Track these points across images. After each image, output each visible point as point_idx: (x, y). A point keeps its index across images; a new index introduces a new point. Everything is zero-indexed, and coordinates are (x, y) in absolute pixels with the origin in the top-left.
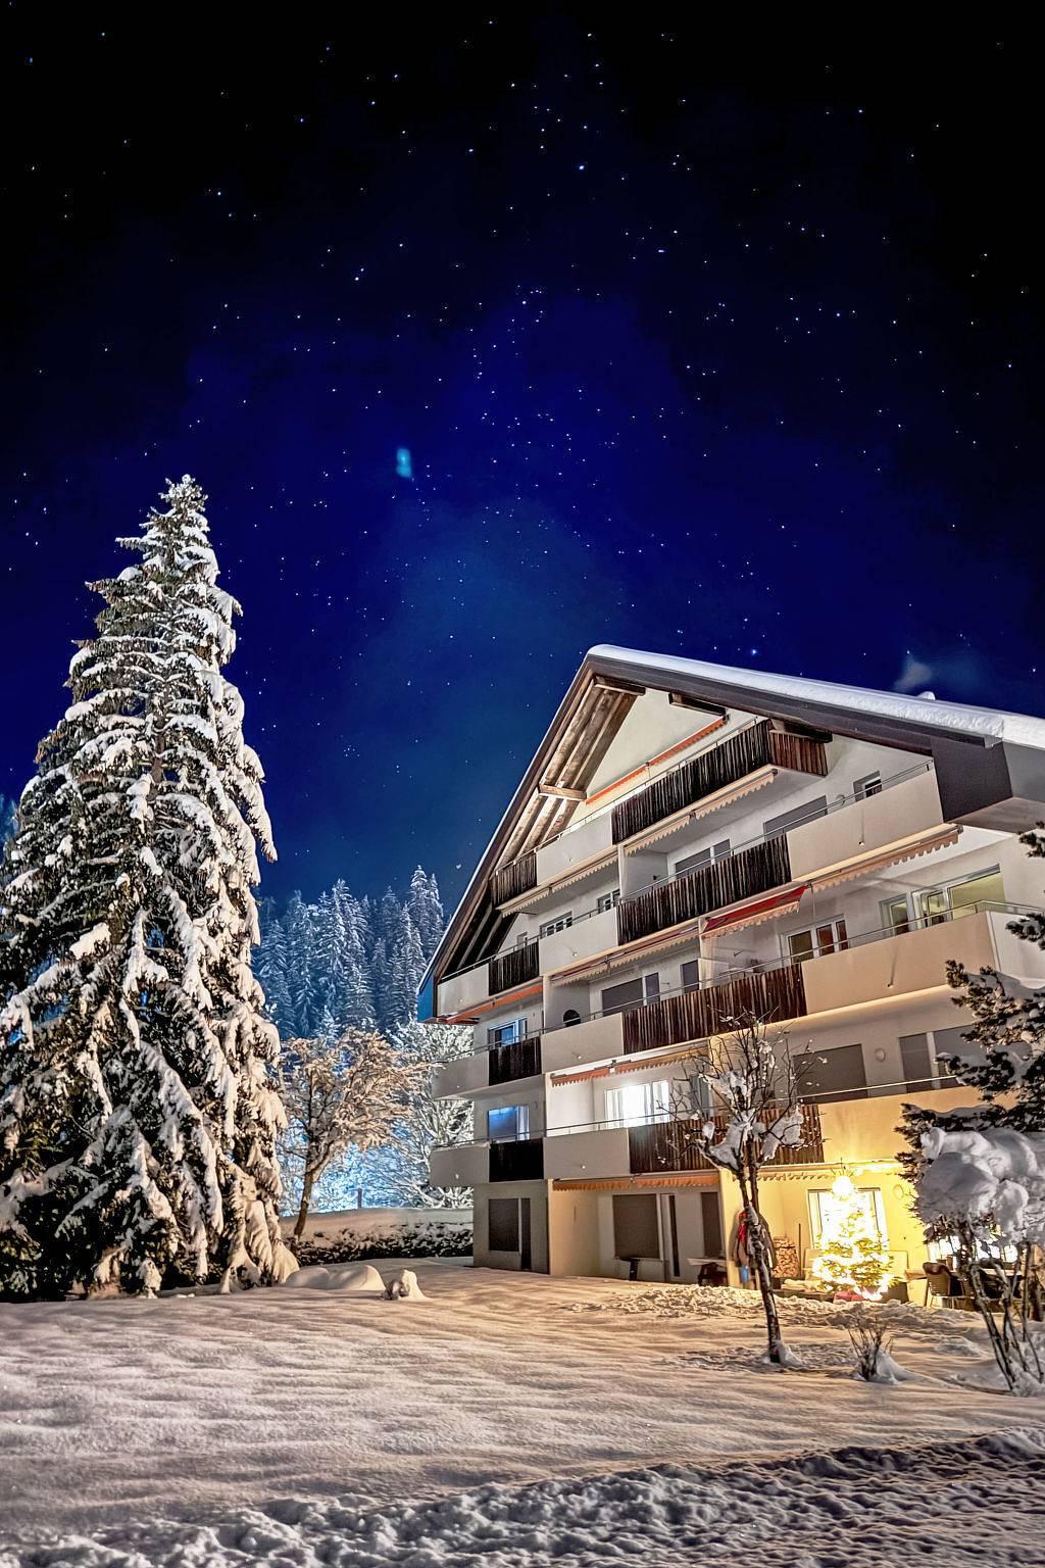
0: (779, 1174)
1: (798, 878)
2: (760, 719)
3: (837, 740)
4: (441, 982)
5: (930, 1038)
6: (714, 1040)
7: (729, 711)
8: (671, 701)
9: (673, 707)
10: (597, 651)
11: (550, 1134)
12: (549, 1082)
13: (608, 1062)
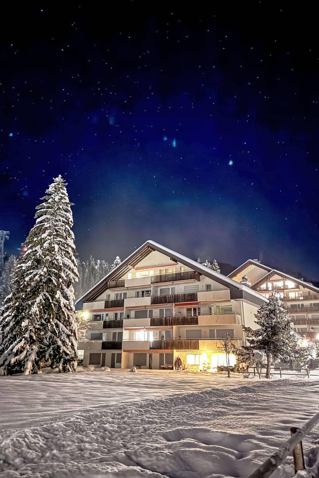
0: (187, 351)
1: (198, 301)
2: (193, 270)
3: (203, 276)
4: (84, 302)
5: (215, 330)
6: (174, 326)
7: (178, 262)
8: (171, 259)
9: (171, 260)
10: (150, 241)
11: (123, 340)
12: (124, 329)
13: (144, 327)
